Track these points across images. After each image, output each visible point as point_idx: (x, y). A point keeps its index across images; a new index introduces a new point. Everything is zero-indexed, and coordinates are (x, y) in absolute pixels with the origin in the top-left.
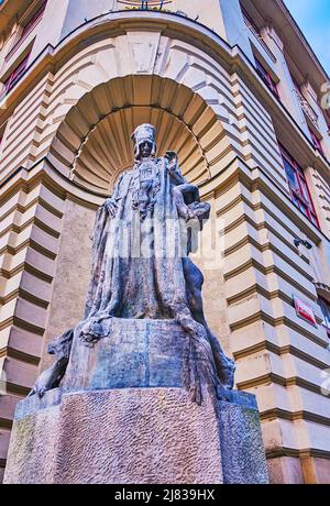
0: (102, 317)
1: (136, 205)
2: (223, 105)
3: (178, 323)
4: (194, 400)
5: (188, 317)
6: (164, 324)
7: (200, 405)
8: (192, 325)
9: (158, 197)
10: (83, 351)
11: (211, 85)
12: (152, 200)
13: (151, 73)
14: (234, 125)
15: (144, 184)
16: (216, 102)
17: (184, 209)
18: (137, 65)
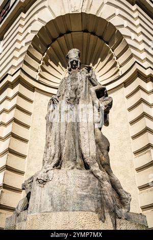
0: (48, 169)
1: (69, 100)
2: (127, 27)
3: (92, 173)
4: (100, 219)
5: (97, 169)
6: (84, 173)
7: (104, 222)
8: (100, 174)
9: (81, 95)
10: (38, 189)
11: (119, 15)
12: (78, 96)
13: (80, 12)
14: (135, 40)
15: (73, 87)
16: (122, 26)
17: (97, 101)
18: (72, 7)
